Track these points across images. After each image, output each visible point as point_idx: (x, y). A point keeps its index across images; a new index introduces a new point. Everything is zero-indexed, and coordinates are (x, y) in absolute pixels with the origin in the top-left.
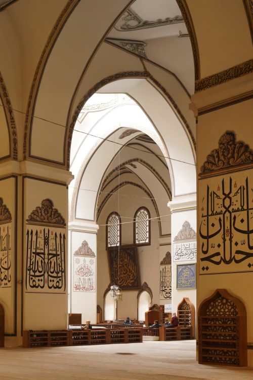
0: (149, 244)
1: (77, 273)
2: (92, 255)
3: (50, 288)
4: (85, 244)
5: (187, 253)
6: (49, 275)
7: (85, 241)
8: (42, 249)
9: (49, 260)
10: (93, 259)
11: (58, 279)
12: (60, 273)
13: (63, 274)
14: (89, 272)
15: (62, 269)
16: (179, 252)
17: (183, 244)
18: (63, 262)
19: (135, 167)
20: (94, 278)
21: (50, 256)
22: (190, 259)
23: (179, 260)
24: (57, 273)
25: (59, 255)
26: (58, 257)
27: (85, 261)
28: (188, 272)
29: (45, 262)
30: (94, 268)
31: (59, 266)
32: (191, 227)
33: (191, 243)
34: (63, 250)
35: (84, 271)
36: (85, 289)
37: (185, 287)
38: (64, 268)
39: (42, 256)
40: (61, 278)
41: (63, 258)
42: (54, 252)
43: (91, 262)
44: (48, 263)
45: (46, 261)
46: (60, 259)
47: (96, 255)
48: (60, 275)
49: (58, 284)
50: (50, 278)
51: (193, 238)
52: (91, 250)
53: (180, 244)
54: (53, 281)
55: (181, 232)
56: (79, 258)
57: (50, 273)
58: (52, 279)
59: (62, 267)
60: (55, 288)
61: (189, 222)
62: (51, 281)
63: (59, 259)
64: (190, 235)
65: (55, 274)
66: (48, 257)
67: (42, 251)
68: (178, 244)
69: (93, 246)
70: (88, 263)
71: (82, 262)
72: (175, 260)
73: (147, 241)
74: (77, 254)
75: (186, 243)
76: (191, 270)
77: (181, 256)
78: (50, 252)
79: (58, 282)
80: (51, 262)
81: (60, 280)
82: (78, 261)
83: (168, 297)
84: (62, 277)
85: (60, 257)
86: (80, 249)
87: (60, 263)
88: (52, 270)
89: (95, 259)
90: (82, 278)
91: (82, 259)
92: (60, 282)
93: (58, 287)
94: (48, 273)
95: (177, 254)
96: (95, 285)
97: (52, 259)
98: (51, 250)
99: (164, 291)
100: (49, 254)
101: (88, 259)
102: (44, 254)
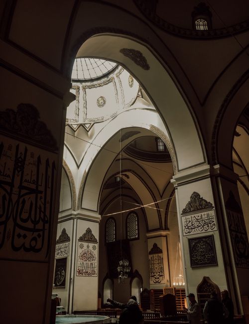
0: (138, 238)
1: (81, 258)
2: (94, 241)
3: (15, 249)
4: (89, 231)
5: (200, 225)
6: (16, 225)
7: (89, 228)
8: (9, 176)
9: (20, 197)
10: (95, 245)
11: (36, 234)
12: (41, 223)
13: (47, 226)
14: (91, 257)
15: (45, 215)
16: (190, 224)
17: (193, 216)
18: (48, 206)
19: (128, 177)
20: (96, 263)
21: (24, 192)
22: (204, 231)
23: (190, 234)
24: (35, 222)
25: (41, 192)
26: (39, 195)
27: (88, 247)
28: (204, 246)
29: (10, 200)
30: (96, 253)
31: (40, 211)
32: (201, 197)
33: (203, 214)
34: (50, 186)
35: (86, 256)
36: (88, 274)
37: (202, 264)
38: (48, 216)
39: (8, 188)
40: (41, 233)
41: (48, 199)
42: (33, 186)
43: (94, 248)
44: (18, 201)
45: (15, 198)
46: (43, 200)
47: (98, 241)
48: (40, 226)
49: (33, 243)
50: (18, 230)
51: (205, 208)
52: (94, 237)
53: (189, 217)
54: (25, 237)
55: (190, 203)
56: (83, 243)
57: (19, 222)
58: (22, 232)
59: (44, 213)
60: (27, 250)
61: (198, 193)
62: (19, 236)
63: (41, 198)
64: (200, 205)
65: (29, 225)
66: (20, 192)
67: (9, 180)
68: (187, 217)
69: (96, 233)
70: (91, 248)
71: (85, 247)
72: (185, 234)
73: (137, 237)
74: (82, 240)
75: (197, 215)
76: (207, 243)
77: (191, 228)
78: (25, 184)
79: (34, 239)
80: (24, 202)
81: (39, 236)
82: (82, 247)
83: (157, 282)
84: (43, 230)
85: (43, 195)
86: (85, 235)
87: (42, 206)
88: (25, 216)
89: (97, 245)
90: (85, 263)
91: (85, 244)
92: (40, 240)
93: (32, 249)
94: (15, 220)
95: (186, 227)
96: (96, 270)
97: (26, 197)
98: (26, 181)
99: (153, 276)
100: (21, 187)
101: (91, 245)
102: (11, 185)
